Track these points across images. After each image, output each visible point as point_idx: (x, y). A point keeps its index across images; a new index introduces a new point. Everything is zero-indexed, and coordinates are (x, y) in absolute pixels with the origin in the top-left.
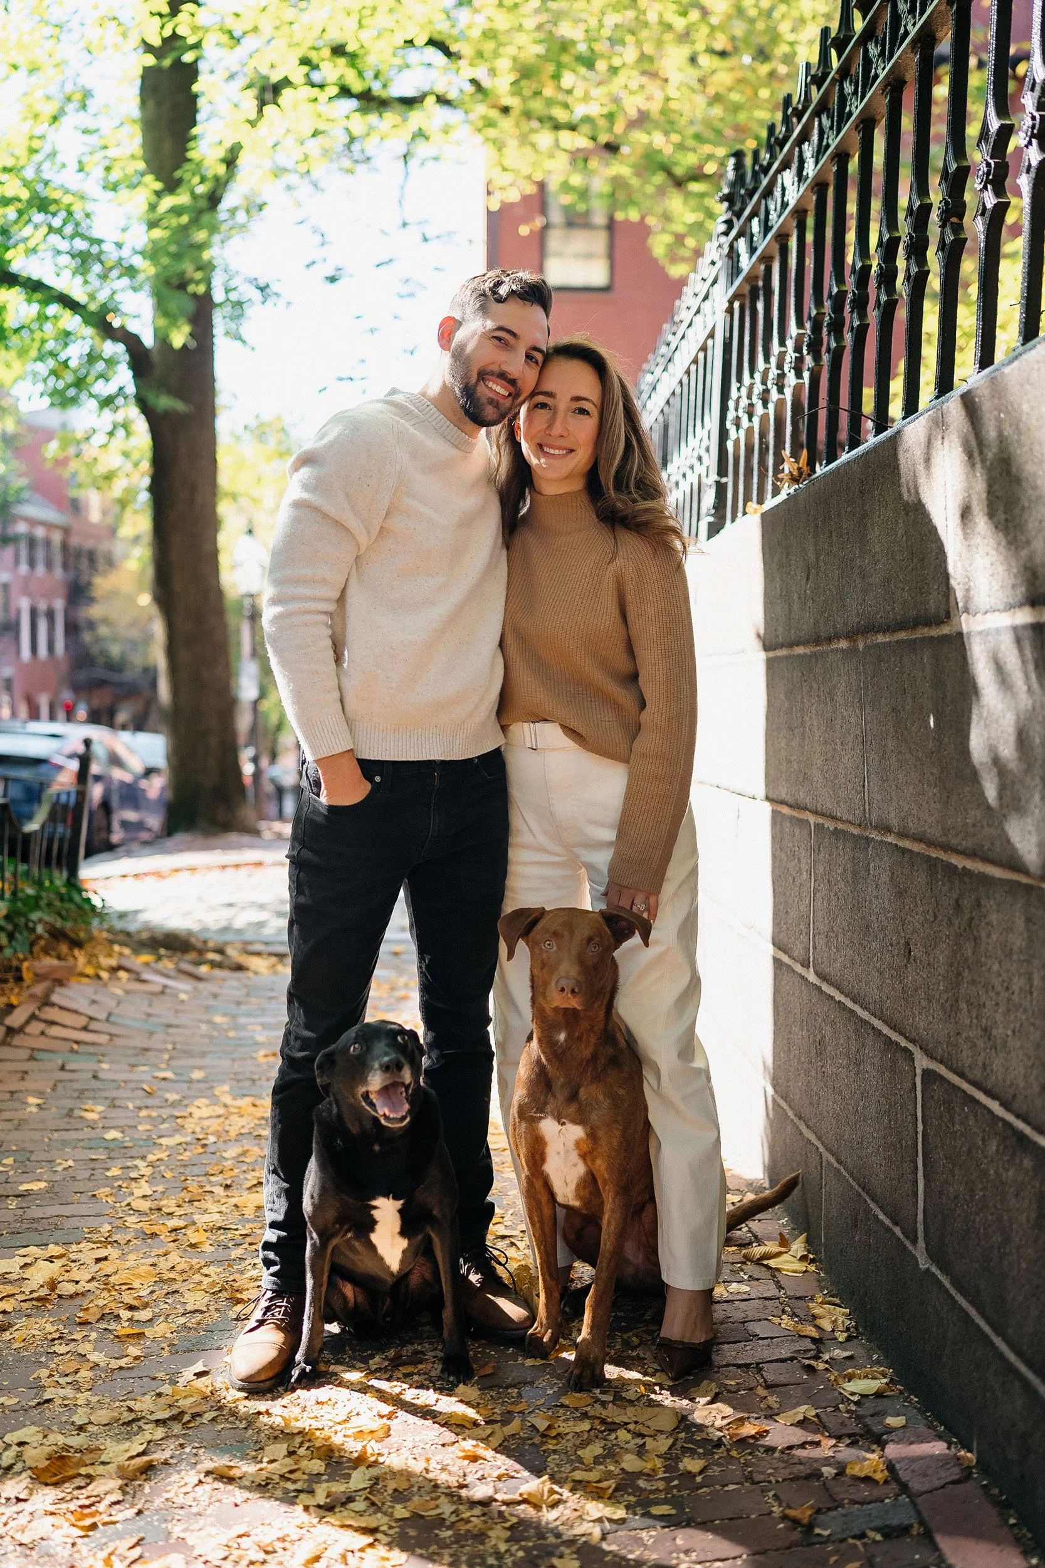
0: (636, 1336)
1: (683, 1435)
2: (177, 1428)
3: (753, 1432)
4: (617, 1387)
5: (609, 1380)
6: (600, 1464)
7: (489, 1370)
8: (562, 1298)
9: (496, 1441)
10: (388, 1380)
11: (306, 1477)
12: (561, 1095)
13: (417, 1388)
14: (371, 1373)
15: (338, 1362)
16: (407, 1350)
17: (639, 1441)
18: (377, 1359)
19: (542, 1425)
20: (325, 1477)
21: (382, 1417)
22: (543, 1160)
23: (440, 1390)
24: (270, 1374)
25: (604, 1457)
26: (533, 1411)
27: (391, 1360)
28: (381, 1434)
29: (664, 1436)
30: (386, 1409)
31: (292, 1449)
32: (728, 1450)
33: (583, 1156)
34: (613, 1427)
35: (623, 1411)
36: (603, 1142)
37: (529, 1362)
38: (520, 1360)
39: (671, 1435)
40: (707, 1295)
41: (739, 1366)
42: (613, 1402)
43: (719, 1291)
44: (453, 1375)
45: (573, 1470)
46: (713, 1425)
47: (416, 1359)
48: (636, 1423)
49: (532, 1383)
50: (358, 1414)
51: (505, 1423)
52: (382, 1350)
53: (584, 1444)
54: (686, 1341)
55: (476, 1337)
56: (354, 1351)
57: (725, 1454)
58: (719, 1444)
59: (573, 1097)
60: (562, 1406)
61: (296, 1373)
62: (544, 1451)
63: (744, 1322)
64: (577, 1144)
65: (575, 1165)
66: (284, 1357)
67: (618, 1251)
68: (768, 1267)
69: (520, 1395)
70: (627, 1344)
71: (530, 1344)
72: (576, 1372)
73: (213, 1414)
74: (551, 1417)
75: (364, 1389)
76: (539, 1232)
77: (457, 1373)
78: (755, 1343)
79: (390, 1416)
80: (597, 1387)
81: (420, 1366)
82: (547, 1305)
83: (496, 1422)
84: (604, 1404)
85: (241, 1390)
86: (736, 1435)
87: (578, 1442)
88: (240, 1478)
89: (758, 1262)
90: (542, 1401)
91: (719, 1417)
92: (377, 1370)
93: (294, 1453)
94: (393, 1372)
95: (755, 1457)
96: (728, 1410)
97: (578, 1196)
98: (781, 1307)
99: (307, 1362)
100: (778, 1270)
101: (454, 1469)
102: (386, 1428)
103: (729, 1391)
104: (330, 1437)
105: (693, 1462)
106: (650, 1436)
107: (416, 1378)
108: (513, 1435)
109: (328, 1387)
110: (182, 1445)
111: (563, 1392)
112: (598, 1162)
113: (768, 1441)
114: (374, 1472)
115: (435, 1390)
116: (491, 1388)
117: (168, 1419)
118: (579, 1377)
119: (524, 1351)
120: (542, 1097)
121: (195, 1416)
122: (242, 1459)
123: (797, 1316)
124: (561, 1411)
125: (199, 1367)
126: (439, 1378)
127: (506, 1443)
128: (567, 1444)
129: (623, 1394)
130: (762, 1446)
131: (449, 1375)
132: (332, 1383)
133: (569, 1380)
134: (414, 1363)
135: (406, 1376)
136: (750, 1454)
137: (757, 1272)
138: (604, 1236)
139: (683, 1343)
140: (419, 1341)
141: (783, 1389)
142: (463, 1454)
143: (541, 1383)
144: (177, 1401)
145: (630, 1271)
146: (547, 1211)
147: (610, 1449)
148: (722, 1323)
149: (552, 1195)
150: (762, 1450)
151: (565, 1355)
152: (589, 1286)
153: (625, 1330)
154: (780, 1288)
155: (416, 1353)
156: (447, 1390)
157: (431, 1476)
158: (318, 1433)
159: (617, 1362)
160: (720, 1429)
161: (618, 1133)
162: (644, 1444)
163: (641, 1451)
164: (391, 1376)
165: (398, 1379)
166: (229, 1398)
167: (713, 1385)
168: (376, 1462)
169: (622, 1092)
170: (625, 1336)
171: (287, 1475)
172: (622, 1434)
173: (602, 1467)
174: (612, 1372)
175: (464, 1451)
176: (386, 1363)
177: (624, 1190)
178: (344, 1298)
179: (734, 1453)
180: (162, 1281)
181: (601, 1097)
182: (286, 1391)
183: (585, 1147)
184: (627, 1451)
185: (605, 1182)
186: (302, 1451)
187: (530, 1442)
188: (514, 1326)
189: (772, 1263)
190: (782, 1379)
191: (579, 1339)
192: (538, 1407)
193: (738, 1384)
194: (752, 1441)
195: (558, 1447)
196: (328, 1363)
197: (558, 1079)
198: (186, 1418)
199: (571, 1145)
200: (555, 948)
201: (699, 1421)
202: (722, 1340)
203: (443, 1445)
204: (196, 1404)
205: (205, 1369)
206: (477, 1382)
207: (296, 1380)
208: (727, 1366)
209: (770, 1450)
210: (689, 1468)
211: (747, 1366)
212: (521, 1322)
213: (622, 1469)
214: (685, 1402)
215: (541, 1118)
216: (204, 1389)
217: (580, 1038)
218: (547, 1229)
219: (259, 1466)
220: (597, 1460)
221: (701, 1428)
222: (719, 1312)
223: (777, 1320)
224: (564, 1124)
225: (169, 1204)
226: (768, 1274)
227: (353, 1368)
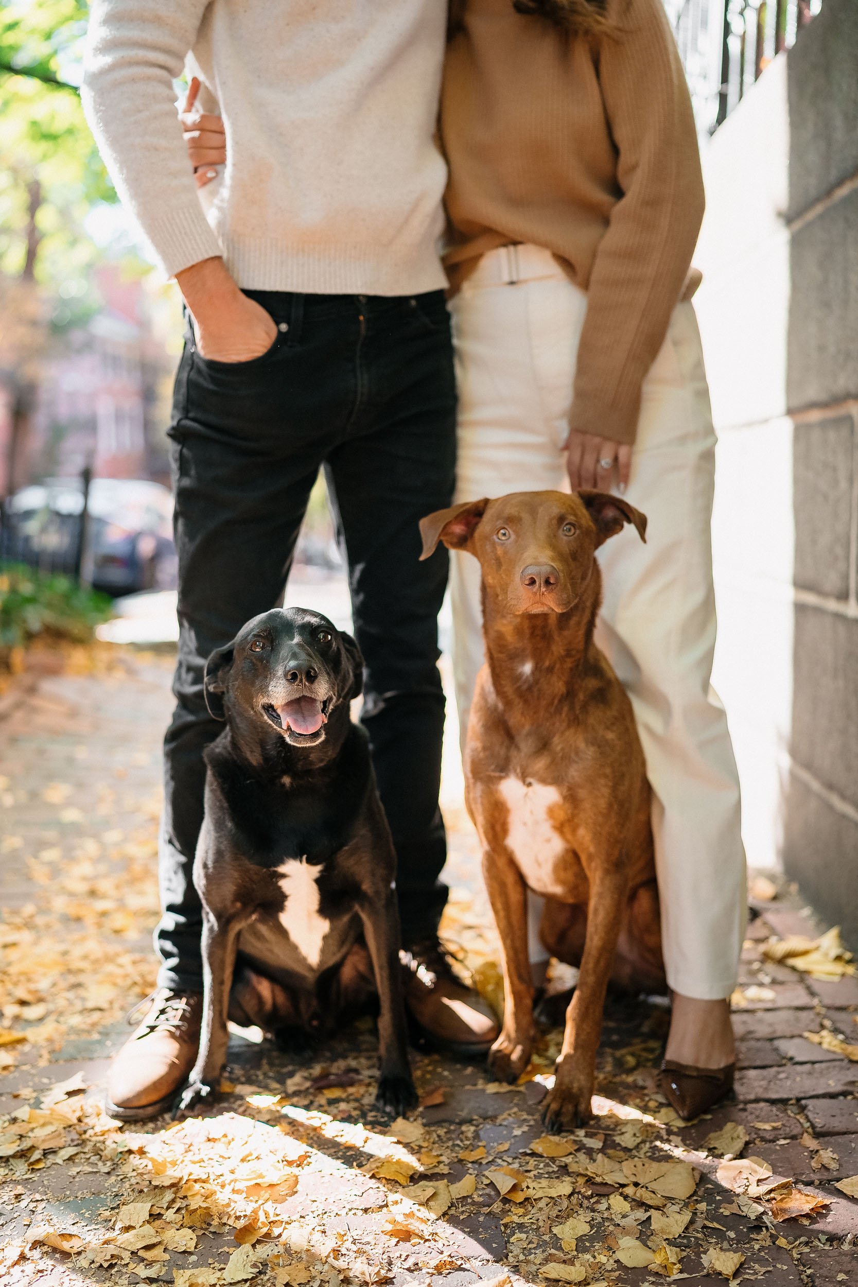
0: (633, 1054)
1: (703, 1206)
2: (21, 1168)
3: (807, 1208)
4: (607, 1128)
5: (597, 1118)
6: (586, 1250)
7: (437, 1099)
8: (536, 1003)
9: (442, 1204)
10: (307, 1108)
11: (167, 1257)
12: (526, 745)
13: (343, 1120)
14: (287, 1097)
15: (250, 1081)
16: (339, 1066)
17: (641, 1215)
18: (297, 1078)
19: (504, 1184)
20: (193, 1258)
21: (290, 1163)
22: (505, 831)
23: (373, 1125)
24: (154, 1097)
25: (592, 1239)
26: (493, 1161)
27: (315, 1080)
28: (283, 1190)
29: (676, 1208)
30: (297, 1148)
31: (156, 1211)
32: (774, 1238)
33: (560, 828)
34: (603, 1190)
35: (617, 1166)
36: (587, 805)
37: (492, 1088)
38: (480, 1085)
39: (686, 1205)
40: (725, 1007)
41: (773, 1102)
42: (602, 1151)
43: (738, 1000)
44: (391, 1104)
45: (547, 1260)
46: (745, 1193)
47: (346, 1080)
48: (636, 1184)
49: (493, 1118)
50: (258, 1158)
51: (453, 1178)
52: (306, 1064)
53: (562, 1217)
54: (701, 1065)
55: (426, 1050)
56: (271, 1064)
57: (768, 1243)
58: (758, 1225)
59: (544, 746)
60: (533, 1154)
61: (187, 1096)
62: (506, 1226)
63: (771, 1040)
64: (551, 811)
65: (548, 840)
66: (176, 1074)
67: (609, 948)
68: (794, 969)
69: (477, 1136)
70: (620, 1065)
71: (493, 1064)
72: (554, 1106)
73: (71, 1151)
74: (518, 1171)
75: (275, 1119)
76: (504, 923)
77: (395, 1102)
78: (789, 1068)
79: (301, 1162)
80: (581, 1126)
81: (351, 1090)
82: (516, 1014)
83: (441, 1176)
84: (590, 1152)
85: (116, 1116)
86: (784, 1210)
87: (554, 1213)
88: (79, 1253)
89: (781, 961)
90: (506, 1146)
91: (753, 1180)
92: (296, 1093)
93: (160, 1216)
94: (315, 1096)
95: (814, 1249)
96: (764, 1171)
97: (559, 880)
98: (818, 1020)
99: (204, 1082)
100: (807, 972)
101: (376, 1252)
102: (291, 1182)
103: (763, 1139)
104: (213, 1193)
105: (723, 1255)
106: (657, 1208)
107: (343, 1106)
108: (465, 1198)
109: (227, 1115)
110: (18, 1197)
111: (534, 1133)
112: (582, 832)
113: (830, 1224)
114: (264, 1251)
115: (365, 1124)
116: (439, 1123)
117: (14, 1156)
118: (558, 1114)
119: (486, 1071)
120: (503, 752)
121: (46, 1153)
122: (90, 1221)
123: (842, 1033)
124: (532, 1162)
125: (74, 1083)
126: (374, 1108)
127: (452, 1212)
128: (539, 1214)
129: (617, 1139)
130: (823, 1232)
131: (385, 1104)
132: (235, 1111)
133: (544, 1116)
134: (342, 1085)
135: (332, 1102)
136: (807, 1244)
137: (782, 974)
138: (590, 928)
139: (697, 1069)
140: (354, 1054)
141: (840, 1139)
142: (389, 1227)
143: (506, 1118)
144: (32, 1130)
145: (626, 970)
146: (515, 896)
147: (600, 1225)
148: (743, 1039)
149: (521, 880)
150: (823, 1238)
151: (538, 1078)
152: (570, 993)
153: (616, 1046)
154: (812, 994)
155: (350, 1070)
156: (381, 1126)
157: (341, 1264)
158: (197, 1186)
159: (610, 1092)
160: (758, 1199)
161: (606, 791)
162: (649, 1218)
163: (644, 1233)
164: (312, 1102)
165: (320, 1108)
166: (98, 1129)
167: (741, 1129)
168: (267, 1235)
169: (610, 736)
170: (618, 1053)
171: (141, 1253)
172: (617, 1203)
173: (588, 1256)
174: (601, 1105)
175: (394, 1222)
176: (308, 1084)
177: (617, 865)
178: (260, 998)
179: (782, 1242)
180: (70, 971)
181: (582, 745)
182: (173, 1119)
183: (561, 815)
184: (625, 1231)
185: (590, 857)
186: (170, 1215)
187: (486, 1210)
188: (473, 1039)
189: (800, 963)
190: (838, 1124)
191: (560, 1059)
192: (500, 1155)
193: (775, 1129)
194: (806, 1222)
195: (525, 1220)
196: (234, 1081)
197: (523, 726)
198: (37, 1155)
199: (541, 814)
200: (513, 537)
201: (726, 1184)
202: (746, 1064)
203: (366, 1210)
204: (55, 1135)
205: (82, 1086)
206: (422, 1115)
207: (188, 1107)
208: (757, 1101)
209: (834, 1239)
210: (719, 1267)
211: (784, 1102)
212: (484, 1034)
213: (617, 1261)
214: (702, 1154)
215: (501, 778)
216: (69, 1115)
217: (550, 670)
218: (515, 918)
219: (110, 1235)
220: (582, 1245)
221: (728, 1195)
222: (738, 1023)
223: (815, 1038)
224: (530, 785)
225: (105, 886)
226: (794, 977)
227: (267, 1088)
